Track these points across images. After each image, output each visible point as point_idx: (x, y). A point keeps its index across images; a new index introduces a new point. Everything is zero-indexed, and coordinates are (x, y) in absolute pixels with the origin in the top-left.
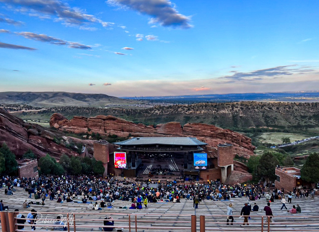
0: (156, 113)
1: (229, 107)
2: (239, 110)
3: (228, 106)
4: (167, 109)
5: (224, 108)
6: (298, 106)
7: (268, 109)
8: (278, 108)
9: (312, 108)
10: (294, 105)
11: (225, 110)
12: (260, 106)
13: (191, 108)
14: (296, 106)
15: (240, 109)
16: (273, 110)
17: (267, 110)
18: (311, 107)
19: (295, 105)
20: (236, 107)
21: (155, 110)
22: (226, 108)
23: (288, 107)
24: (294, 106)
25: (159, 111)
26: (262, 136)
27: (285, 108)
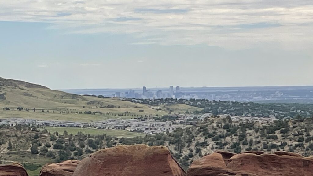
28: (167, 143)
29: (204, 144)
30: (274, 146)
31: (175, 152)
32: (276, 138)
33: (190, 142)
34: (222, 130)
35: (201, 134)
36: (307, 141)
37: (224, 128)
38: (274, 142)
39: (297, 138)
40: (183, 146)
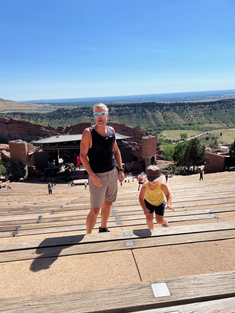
6: (192, 106)
26: (162, 134)
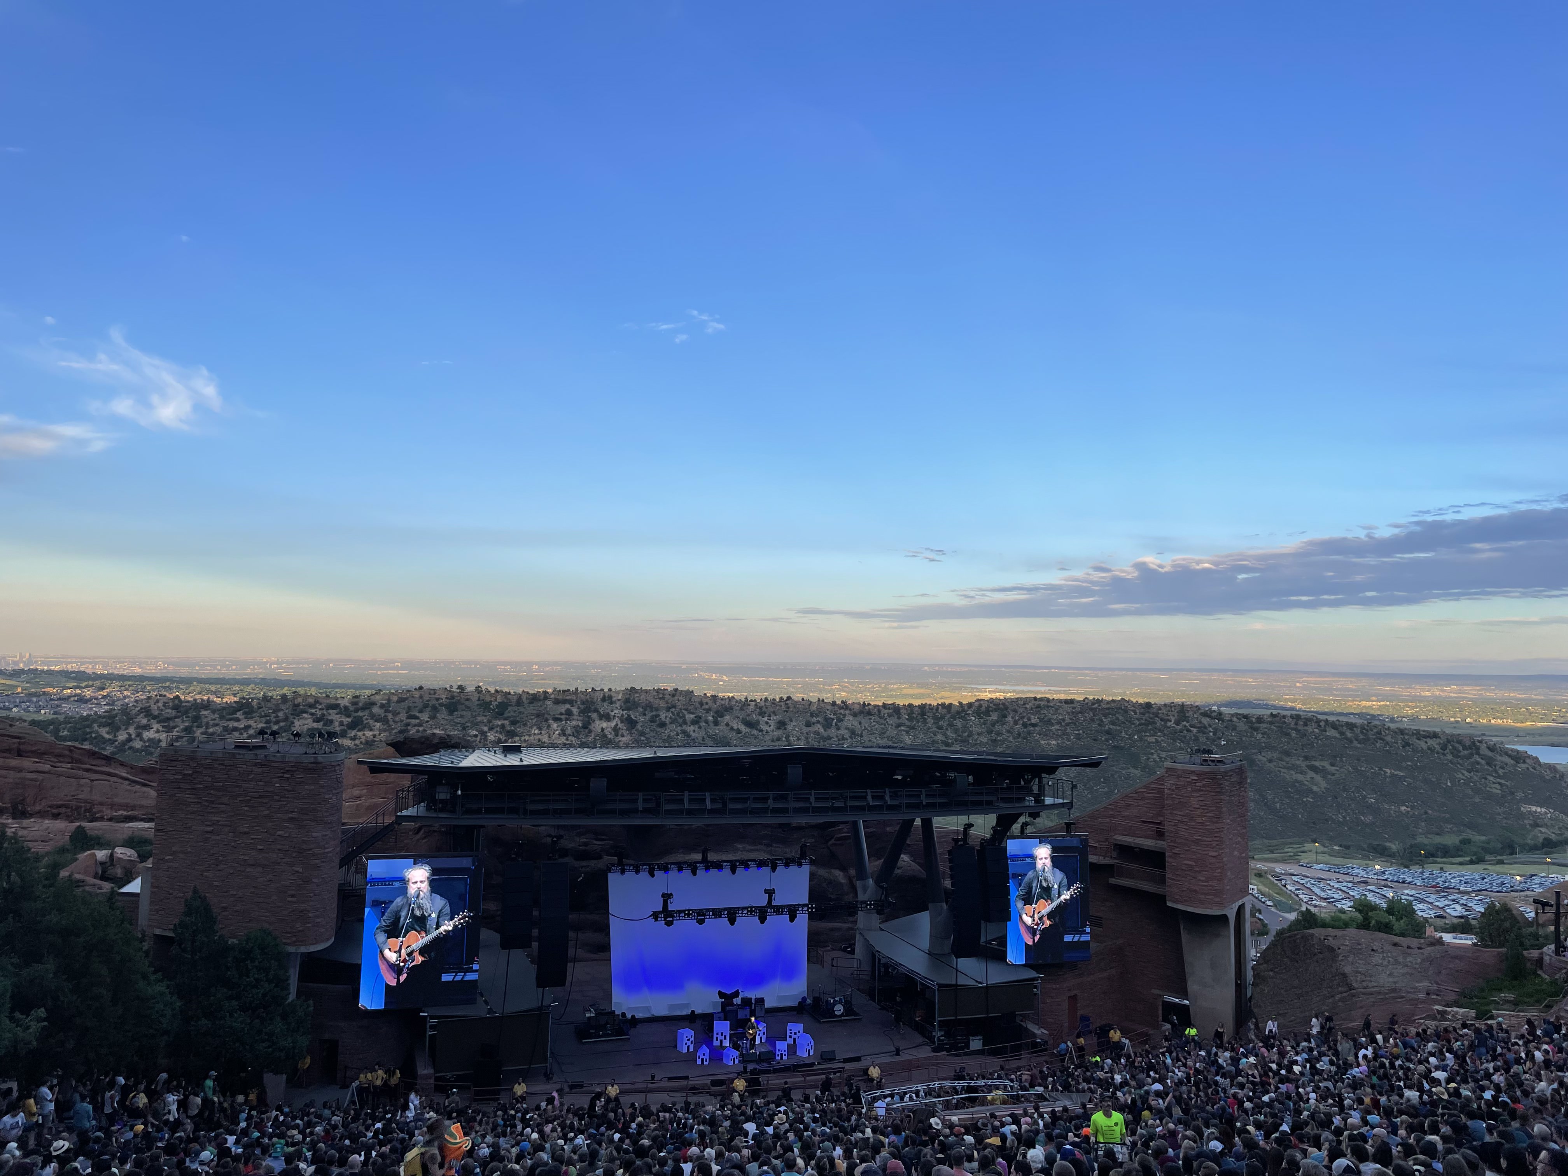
0: (150, 740)
1: (569, 713)
2: (616, 730)
3: (563, 708)
4: (222, 717)
5: (547, 720)
6: (860, 718)
7: (743, 728)
8: (781, 725)
9: (908, 727)
10: (842, 711)
11: (549, 726)
12: (708, 711)
13: (373, 716)
14: (851, 718)
15: (620, 725)
16: (761, 731)
17: (739, 731)
18: (909, 723)
19: (847, 712)
20: (601, 717)
21: (144, 721)
22: (556, 719)
23: (819, 719)
24: (845, 716)
25: (169, 729)
27: (808, 724)
28: (95, 726)
29: (147, 727)
30: (235, 729)
31: (107, 736)
32: (238, 720)
33: (128, 724)
34: (170, 711)
35: (142, 715)
36: (277, 723)
37: (173, 709)
38: (236, 724)
39: (264, 719)
40: (118, 729)
